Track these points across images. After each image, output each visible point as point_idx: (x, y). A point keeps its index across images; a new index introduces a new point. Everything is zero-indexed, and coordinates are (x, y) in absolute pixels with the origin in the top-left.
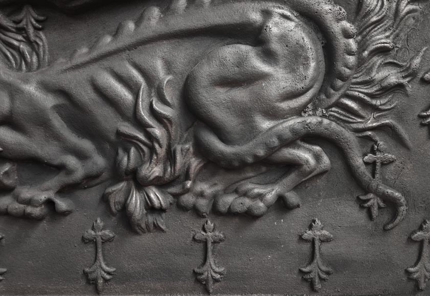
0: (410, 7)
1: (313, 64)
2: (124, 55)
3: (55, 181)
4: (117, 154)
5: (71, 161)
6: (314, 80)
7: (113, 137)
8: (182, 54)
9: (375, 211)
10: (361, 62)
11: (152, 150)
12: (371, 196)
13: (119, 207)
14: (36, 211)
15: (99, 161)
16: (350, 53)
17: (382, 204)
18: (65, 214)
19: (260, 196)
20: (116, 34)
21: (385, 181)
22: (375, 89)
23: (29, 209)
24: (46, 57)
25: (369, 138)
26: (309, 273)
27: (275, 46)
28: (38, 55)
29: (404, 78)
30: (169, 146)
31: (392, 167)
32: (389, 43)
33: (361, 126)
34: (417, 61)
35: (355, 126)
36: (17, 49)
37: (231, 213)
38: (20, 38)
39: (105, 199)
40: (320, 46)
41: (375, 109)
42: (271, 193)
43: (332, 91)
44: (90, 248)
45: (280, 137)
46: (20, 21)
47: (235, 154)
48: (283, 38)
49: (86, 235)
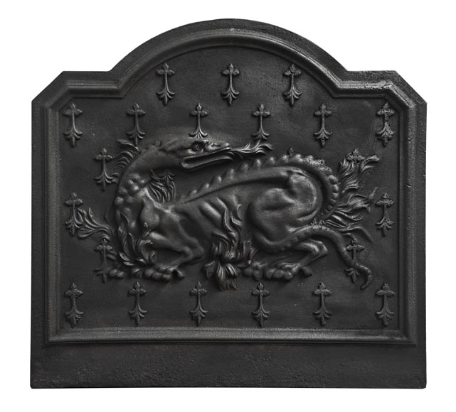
0: (367, 167)
1: (315, 198)
2: (216, 194)
3: (178, 261)
4: (212, 246)
5: (187, 249)
6: (316, 206)
7: (210, 237)
8: (245, 193)
9: (355, 277)
10: (341, 196)
11: (231, 244)
12: (352, 269)
13: (211, 275)
14: (168, 277)
15: (201, 250)
16: (335, 192)
17: (358, 274)
18: (181, 279)
19: (289, 269)
20: (211, 183)
21: (359, 261)
22: (350, 210)
23: (165, 276)
24: (175, 194)
25: (348, 236)
26: (318, 314)
27: (295, 189)
28: (171, 193)
29: (366, 204)
30: (239, 241)
31: (363, 253)
32: (356, 186)
33: (344, 230)
34: (372, 195)
35: (341, 230)
36: (161, 191)
37: (273, 279)
38: (161, 184)
39: (203, 271)
40: (319, 188)
41: (351, 221)
42: (295, 268)
43: (327, 211)
44: (194, 299)
45: (298, 237)
46: (163, 177)
47: (275, 246)
48: (299, 185)
49: (192, 291)
